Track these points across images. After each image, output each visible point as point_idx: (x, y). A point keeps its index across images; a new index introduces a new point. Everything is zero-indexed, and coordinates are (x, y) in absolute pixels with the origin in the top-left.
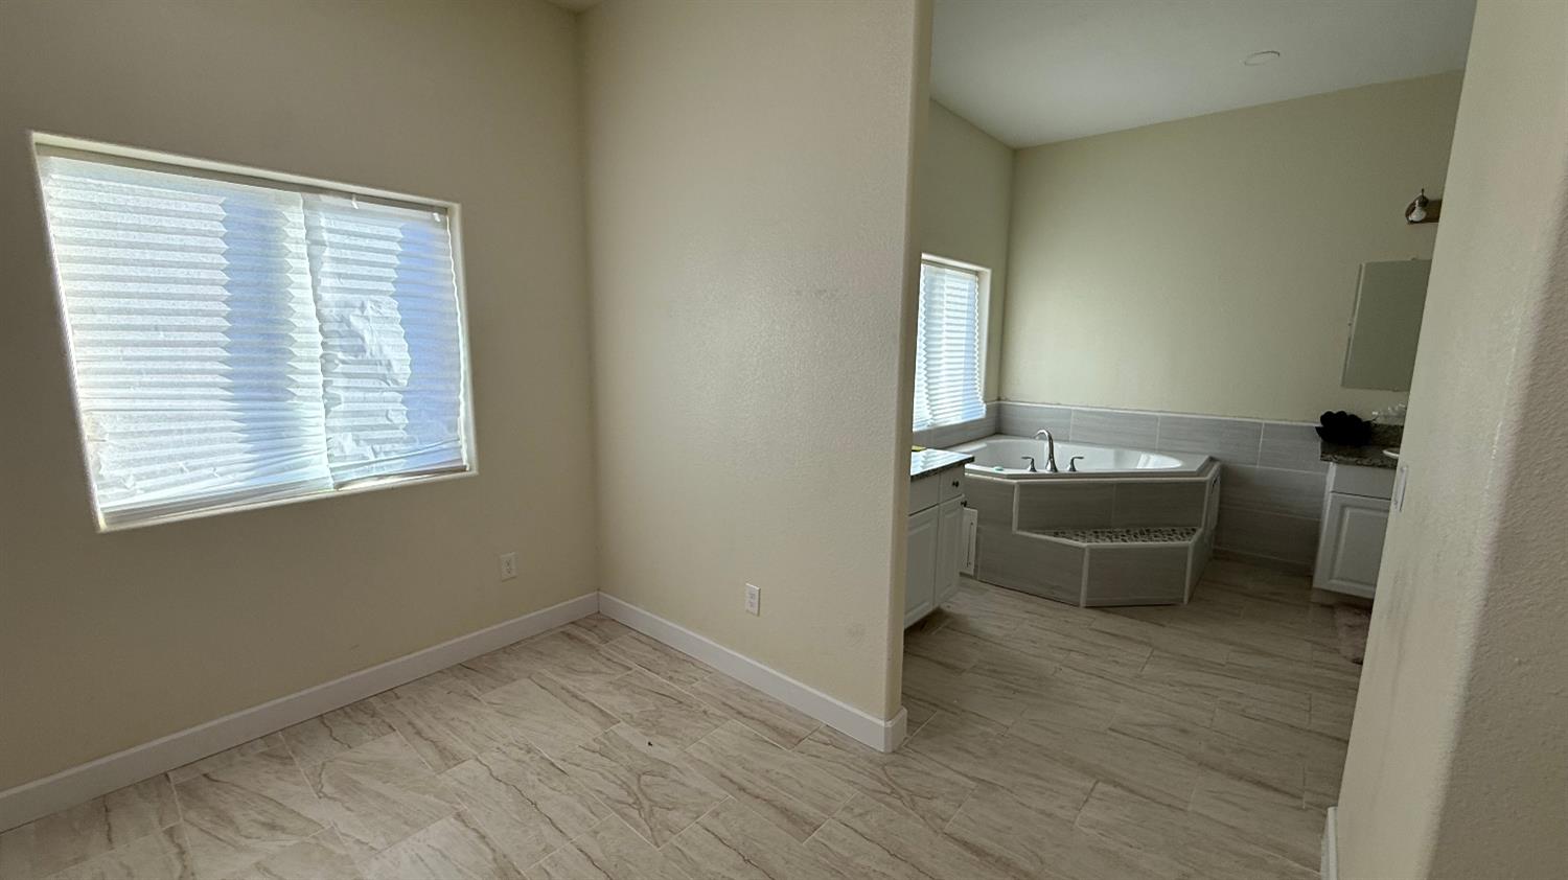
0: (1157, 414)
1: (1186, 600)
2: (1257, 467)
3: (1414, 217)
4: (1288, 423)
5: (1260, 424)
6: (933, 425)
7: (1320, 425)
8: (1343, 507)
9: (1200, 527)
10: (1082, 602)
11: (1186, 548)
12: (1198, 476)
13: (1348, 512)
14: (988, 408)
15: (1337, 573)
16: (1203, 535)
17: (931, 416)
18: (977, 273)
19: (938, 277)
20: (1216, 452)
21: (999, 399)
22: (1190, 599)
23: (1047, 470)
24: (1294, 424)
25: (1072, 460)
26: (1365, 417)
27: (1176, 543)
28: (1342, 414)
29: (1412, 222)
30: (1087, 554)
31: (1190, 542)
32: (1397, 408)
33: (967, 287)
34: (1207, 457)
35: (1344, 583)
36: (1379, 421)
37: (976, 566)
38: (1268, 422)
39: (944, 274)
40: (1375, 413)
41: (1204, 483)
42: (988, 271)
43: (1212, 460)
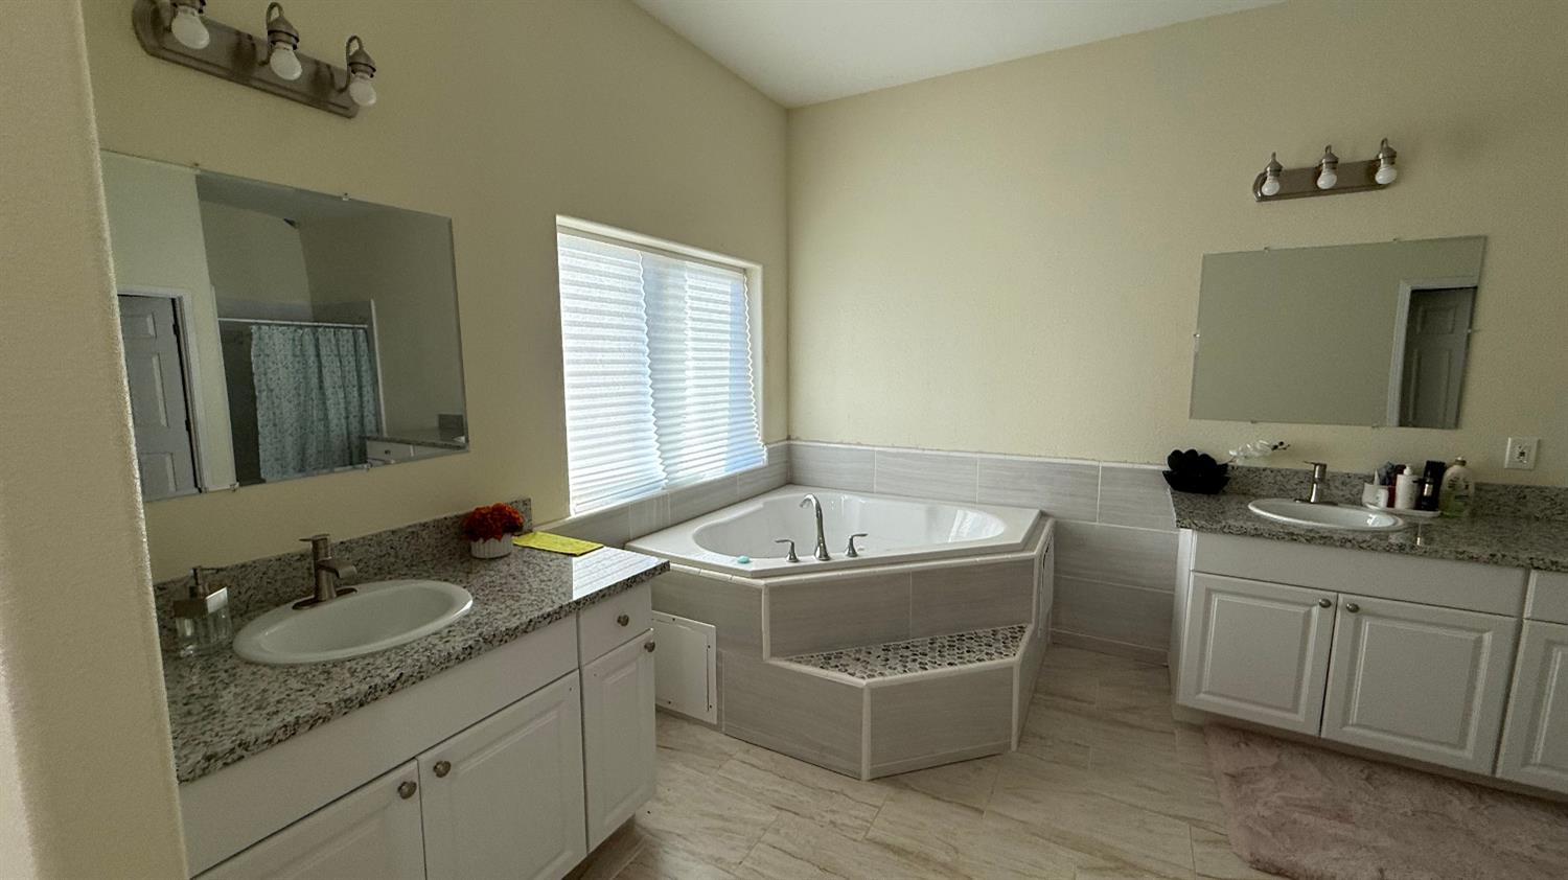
0: (974, 455)
1: (1014, 747)
2: (1097, 523)
3: (1267, 189)
4: (1130, 466)
5: (1097, 467)
6: (668, 486)
7: (1167, 468)
8: (1209, 592)
9: (1031, 622)
10: (865, 773)
11: (1010, 669)
12: (1022, 550)
13: (1216, 600)
14: (770, 452)
15: (1206, 685)
16: (1035, 632)
17: (665, 475)
18: (744, 271)
19: (672, 271)
20: (1045, 504)
21: (789, 438)
22: (1019, 742)
23: (813, 559)
24: (1136, 466)
25: (851, 540)
26: (1220, 459)
27: (997, 662)
28: (1192, 453)
29: (1264, 198)
30: (867, 698)
31: (1014, 659)
32: (1258, 447)
33: (728, 289)
34: (1035, 513)
35: (1216, 699)
36: (1239, 463)
37: (719, 710)
38: (1105, 464)
39: (681, 268)
40: (1232, 453)
41: (1031, 560)
42: (757, 269)
43: (1043, 515)
